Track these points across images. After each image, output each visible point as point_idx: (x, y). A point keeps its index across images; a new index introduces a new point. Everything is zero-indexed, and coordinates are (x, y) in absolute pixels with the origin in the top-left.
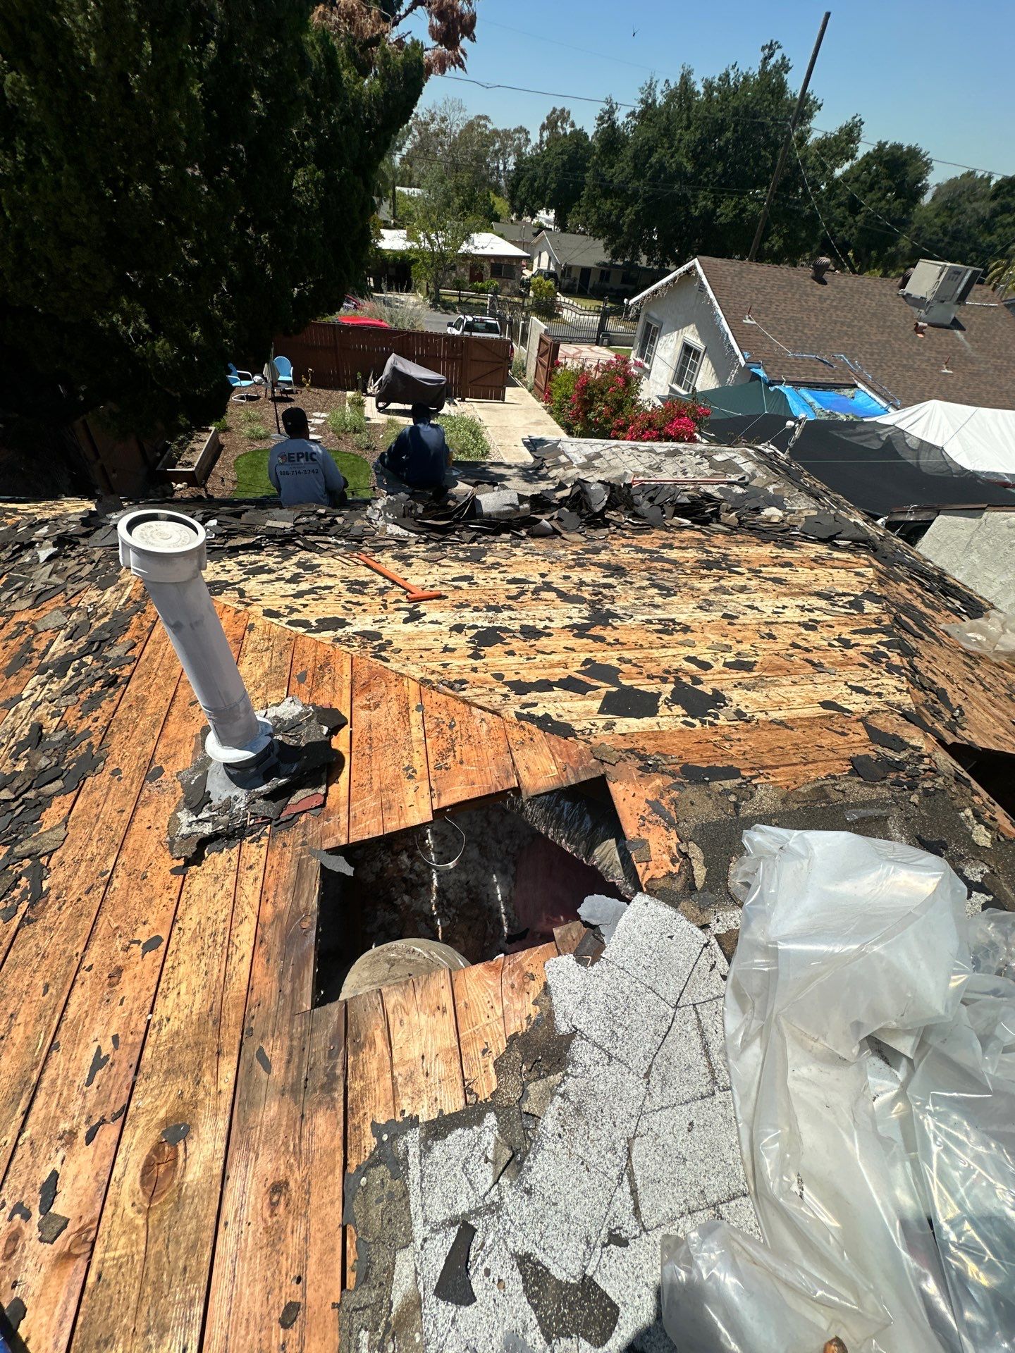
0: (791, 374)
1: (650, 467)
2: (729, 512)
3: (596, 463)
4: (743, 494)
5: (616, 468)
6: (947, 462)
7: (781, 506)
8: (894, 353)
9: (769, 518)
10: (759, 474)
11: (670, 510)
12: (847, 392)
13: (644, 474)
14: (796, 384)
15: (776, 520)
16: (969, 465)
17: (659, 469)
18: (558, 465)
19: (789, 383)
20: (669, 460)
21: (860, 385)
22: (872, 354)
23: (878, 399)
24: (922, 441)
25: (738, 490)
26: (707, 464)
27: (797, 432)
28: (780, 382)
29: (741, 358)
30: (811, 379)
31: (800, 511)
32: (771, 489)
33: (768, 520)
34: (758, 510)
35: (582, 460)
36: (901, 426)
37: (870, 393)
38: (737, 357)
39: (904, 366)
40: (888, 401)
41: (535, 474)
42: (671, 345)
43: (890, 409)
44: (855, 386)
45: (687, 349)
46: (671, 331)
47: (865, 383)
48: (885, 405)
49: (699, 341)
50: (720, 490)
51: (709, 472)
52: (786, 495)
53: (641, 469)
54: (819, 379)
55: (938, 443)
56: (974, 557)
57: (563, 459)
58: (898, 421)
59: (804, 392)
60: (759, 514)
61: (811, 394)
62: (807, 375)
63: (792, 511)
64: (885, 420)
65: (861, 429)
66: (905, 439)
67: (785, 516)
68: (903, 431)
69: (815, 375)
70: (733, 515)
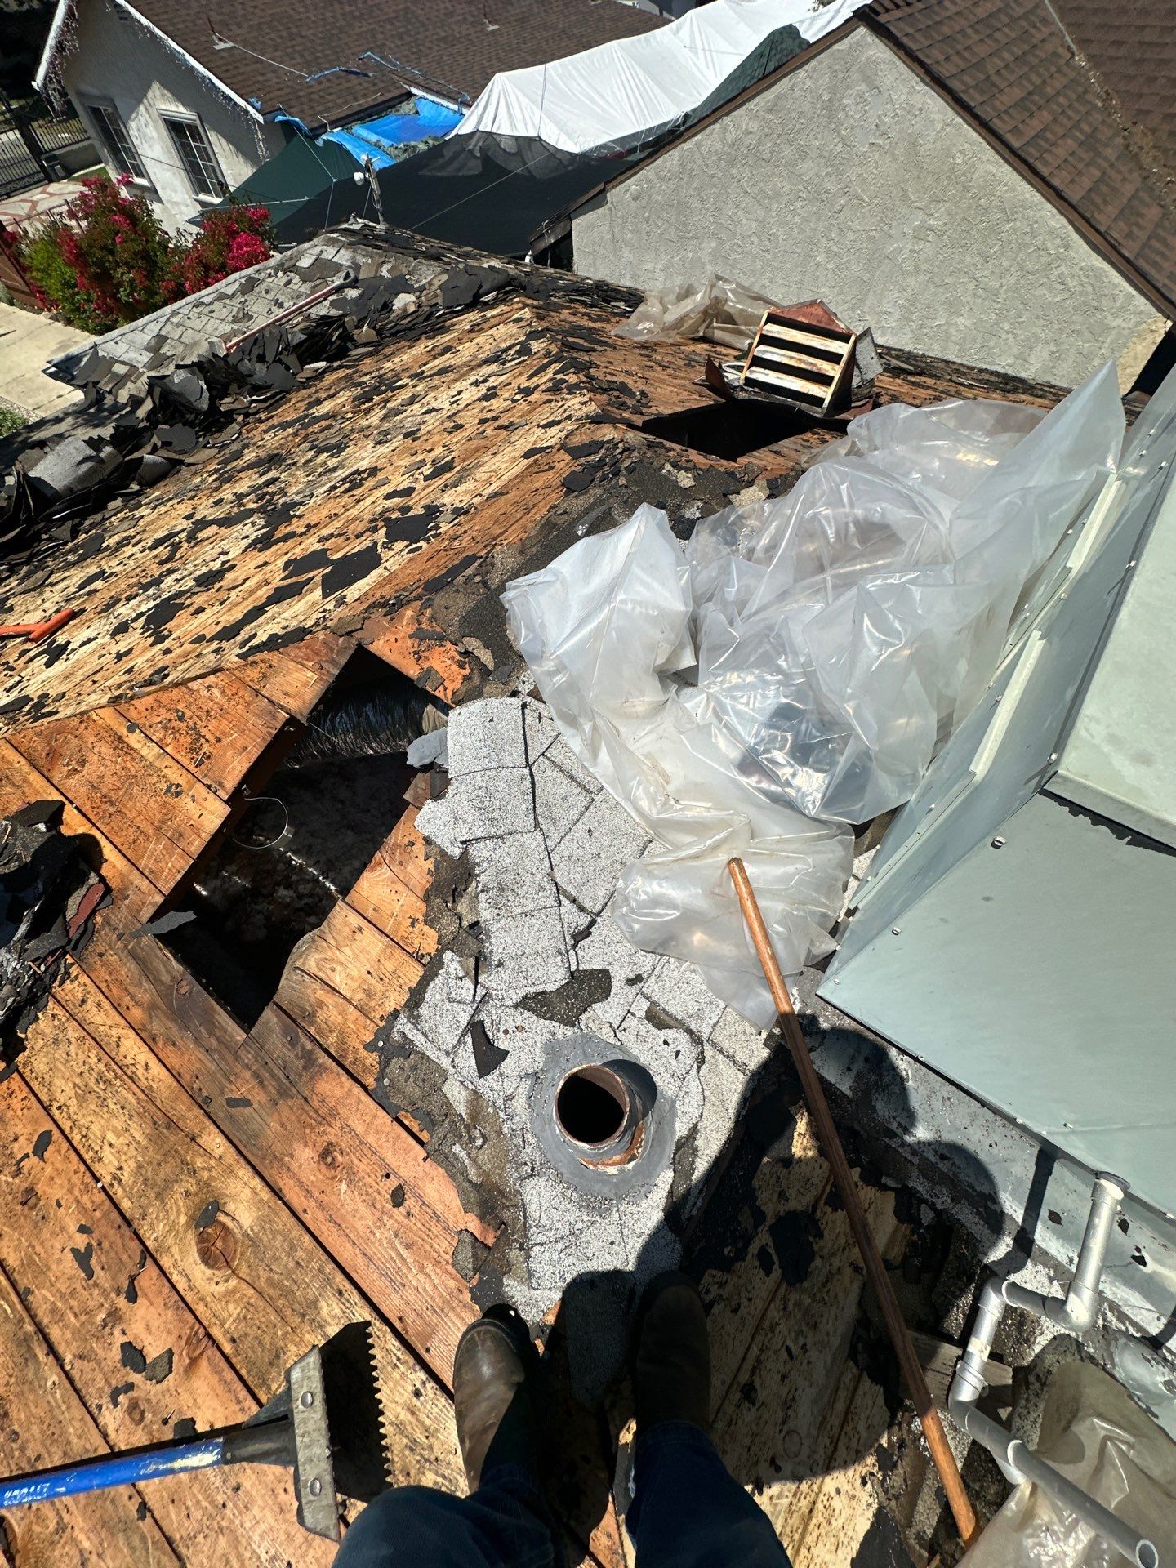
0: (328, 110)
1: (235, 320)
2: (359, 326)
3: (166, 350)
4: (361, 296)
5: (196, 344)
6: (554, 154)
7: (409, 289)
8: (423, 25)
9: (405, 310)
10: (362, 260)
11: (292, 360)
12: (406, 107)
13: (234, 333)
14: (344, 122)
15: (412, 308)
16: (575, 149)
17: (247, 317)
18: (121, 381)
19: (335, 123)
20: (251, 297)
21: (414, 90)
22: (400, 36)
23: (444, 102)
24: (517, 138)
25: (352, 293)
26: (297, 279)
27: (374, 185)
28: (323, 128)
29: (252, 111)
30: (356, 106)
31: (430, 284)
32: (384, 272)
33: (405, 313)
34: (387, 307)
35: (146, 357)
36: (486, 127)
37: (430, 97)
38: (247, 112)
39: (444, 39)
40: (455, 101)
41: (100, 410)
42: (151, 132)
43: (464, 111)
44: (410, 95)
45: (176, 128)
46: (134, 108)
47: (418, 86)
48: (456, 107)
49: (182, 109)
50: (333, 304)
51: (306, 288)
52: (405, 271)
53: (227, 329)
54: (365, 102)
55: (532, 134)
56: (627, 254)
57: (120, 369)
58: (479, 122)
59: (359, 130)
60: (391, 310)
61: (368, 129)
62: (346, 103)
63: (422, 288)
64: (465, 128)
65: (448, 153)
66: (498, 144)
67: (418, 297)
68: (491, 134)
69: (356, 99)
70: (366, 327)
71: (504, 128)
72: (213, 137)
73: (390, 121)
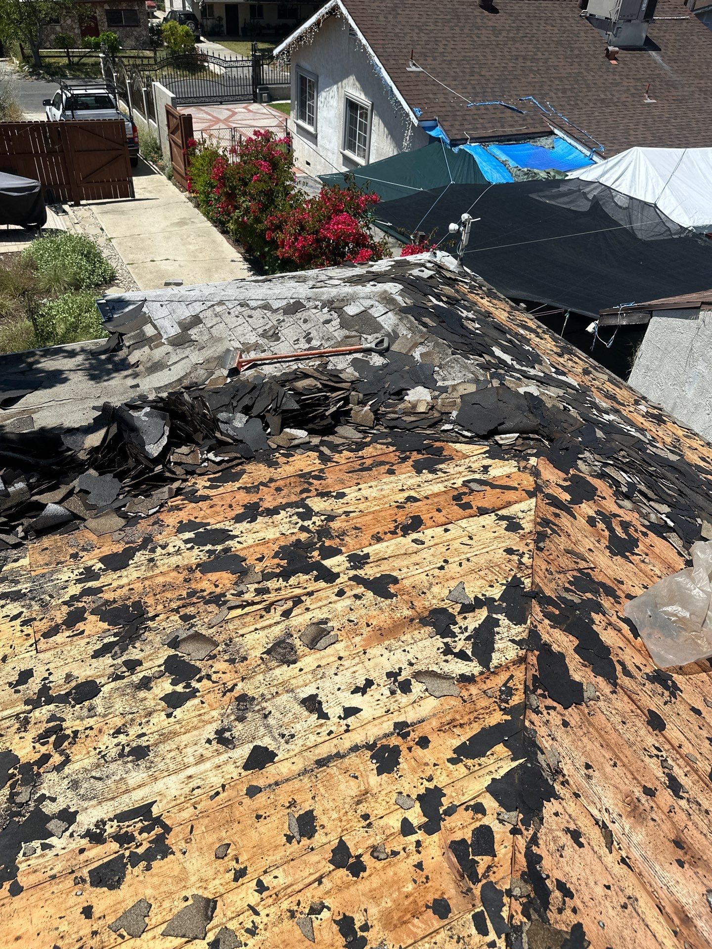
0: (475, 129)
1: (264, 335)
2: (363, 403)
3: (194, 333)
4: (385, 366)
5: (220, 340)
6: (661, 220)
7: (429, 382)
8: (588, 86)
9: (414, 406)
10: (403, 331)
11: (275, 420)
12: (545, 142)
13: (256, 347)
14: (483, 140)
15: (422, 408)
17: (275, 337)
18: (143, 341)
19: (474, 140)
20: (289, 319)
21: (556, 131)
22: (564, 91)
23: (580, 147)
24: (631, 198)
25: (377, 360)
26: (336, 322)
27: (464, 237)
28: (464, 141)
29: (412, 115)
30: (500, 131)
31: (454, 387)
32: (417, 354)
33: (413, 410)
34: (400, 394)
35: (174, 331)
36: (608, 181)
37: (569, 140)
38: (407, 115)
39: (602, 101)
40: (590, 148)
41: (109, 360)
43: (595, 158)
44: (552, 133)
45: (352, 106)
46: (330, 85)
47: (561, 128)
48: (588, 153)
49: (363, 97)
50: (355, 362)
51: (339, 334)
52: (437, 362)
53: (252, 339)
54: (509, 130)
55: (650, 200)
57: (149, 330)
58: (602, 176)
59: (494, 149)
60: (402, 400)
61: (501, 150)
62: (493, 127)
63: (444, 390)
64: (587, 174)
65: (563, 188)
66: (613, 197)
67: (434, 398)
68: (609, 188)
69: (503, 127)
70: (367, 408)
71: (624, 187)
72: (376, 120)
73: (525, 149)
